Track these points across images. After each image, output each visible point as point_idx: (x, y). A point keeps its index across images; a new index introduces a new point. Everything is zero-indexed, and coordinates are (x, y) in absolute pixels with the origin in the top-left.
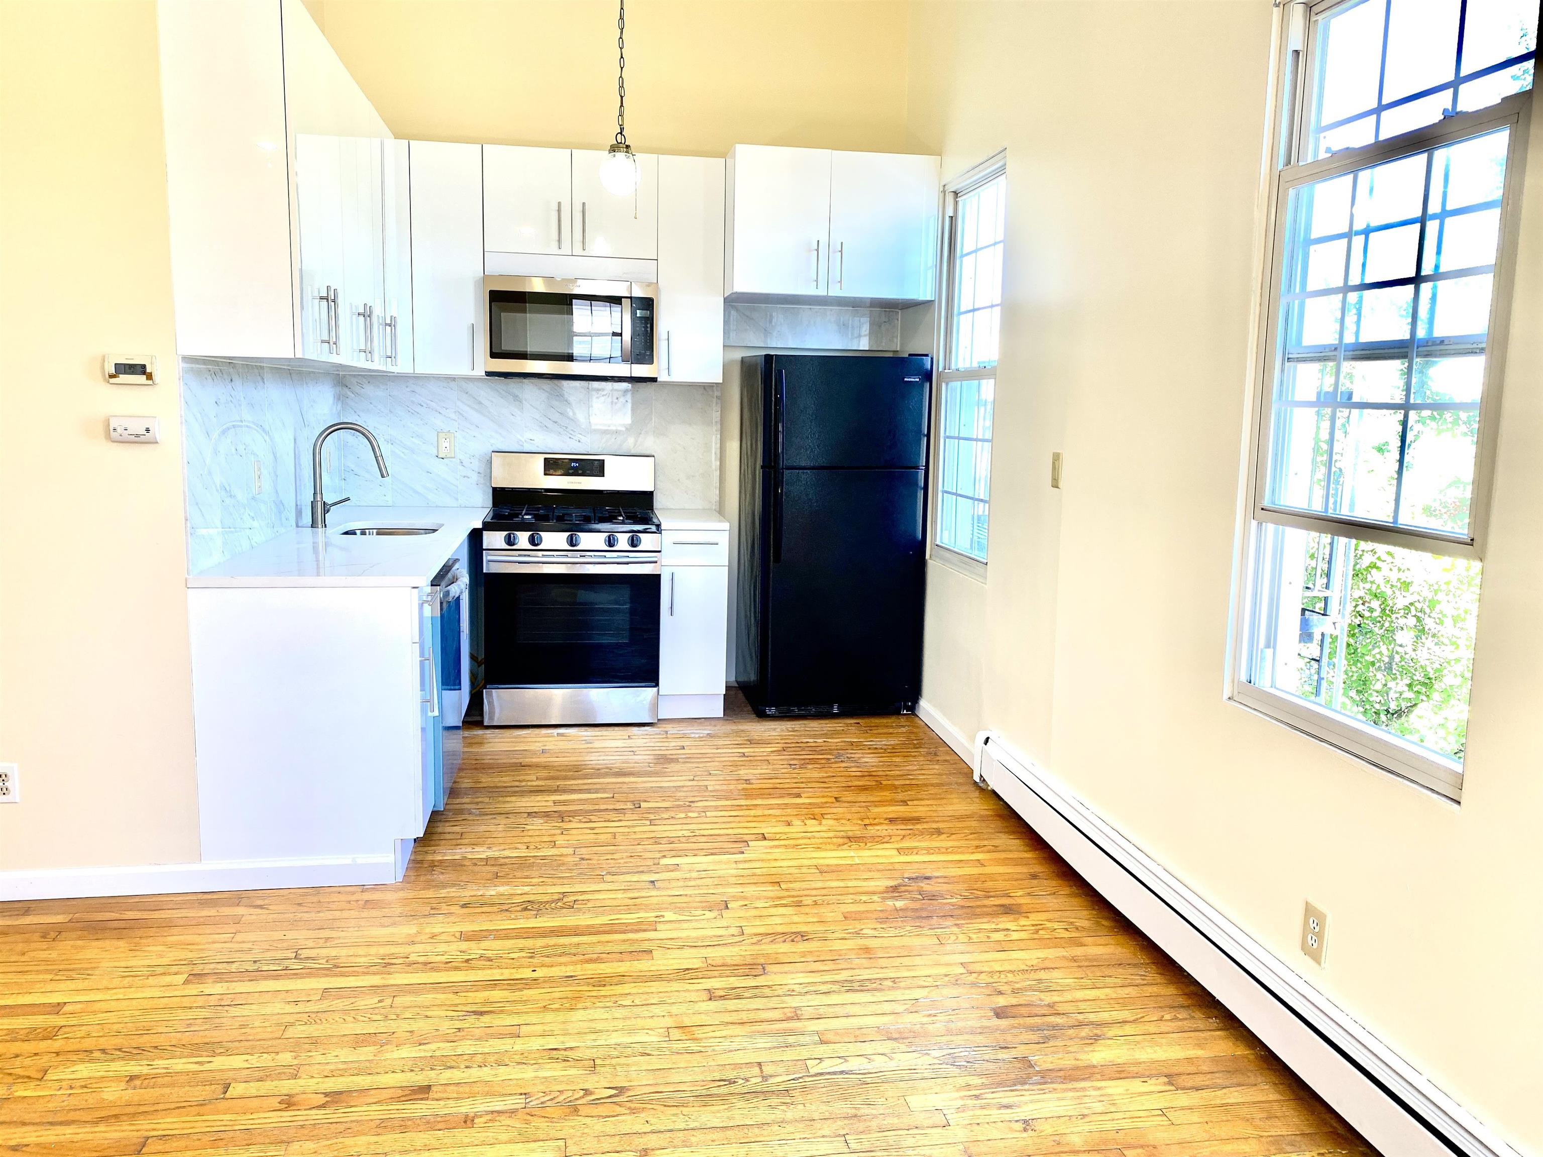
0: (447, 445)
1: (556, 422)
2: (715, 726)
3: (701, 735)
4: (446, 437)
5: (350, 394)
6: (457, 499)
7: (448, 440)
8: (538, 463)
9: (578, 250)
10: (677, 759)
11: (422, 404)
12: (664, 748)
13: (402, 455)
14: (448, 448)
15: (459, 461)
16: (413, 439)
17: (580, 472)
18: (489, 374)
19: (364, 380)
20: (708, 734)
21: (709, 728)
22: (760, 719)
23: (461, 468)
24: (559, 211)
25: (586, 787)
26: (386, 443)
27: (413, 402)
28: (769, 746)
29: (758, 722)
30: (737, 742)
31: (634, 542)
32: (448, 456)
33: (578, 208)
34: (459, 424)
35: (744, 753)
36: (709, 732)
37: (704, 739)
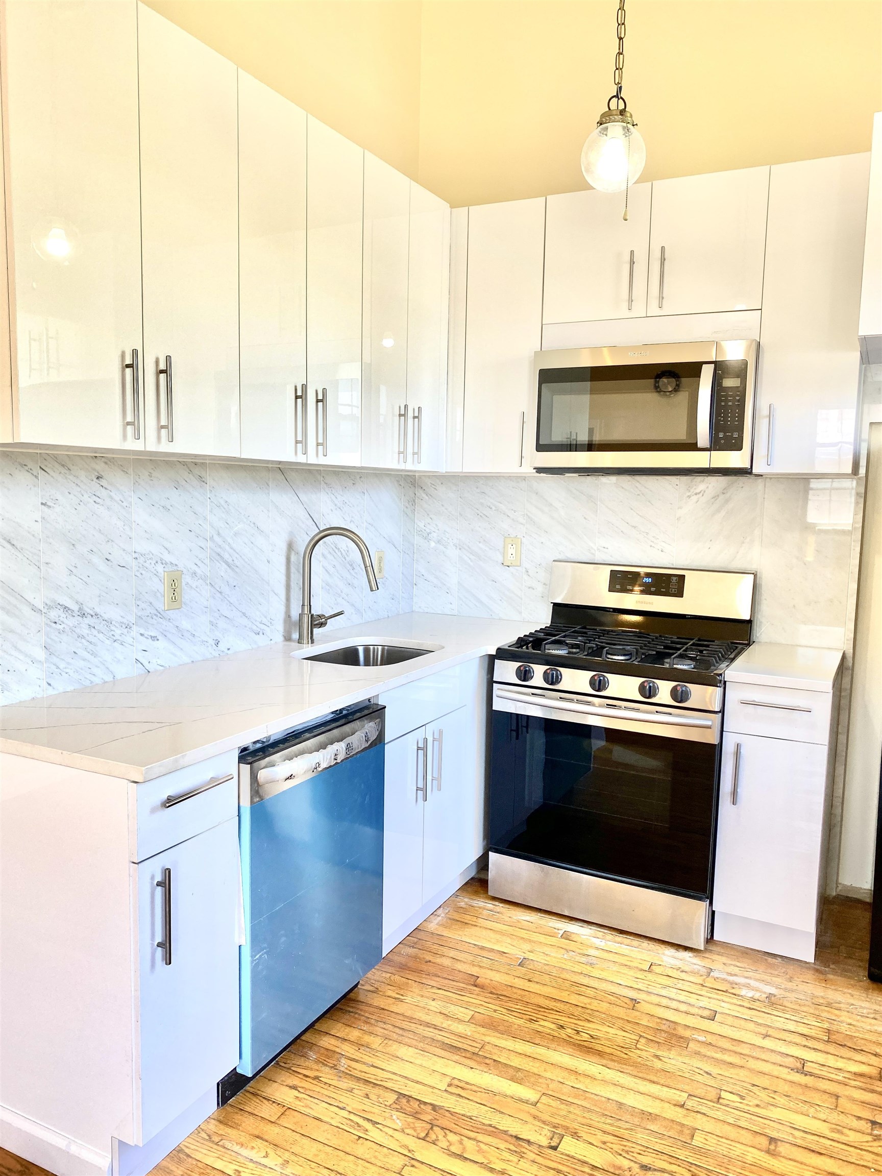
0: (513, 551)
1: (635, 527)
2: (790, 980)
3: (757, 995)
4: (512, 543)
5: (424, 496)
6: (520, 613)
7: (514, 546)
8: (604, 575)
9: (654, 310)
10: (687, 1040)
11: (491, 506)
12: (683, 1007)
13: (469, 561)
14: (514, 555)
15: (524, 570)
16: (481, 545)
17: (653, 589)
18: (540, 470)
19: (438, 481)
20: (769, 997)
21: (778, 980)
22: (871, 985)
23: (525, 577)
24: (632, 263)
25: (516, 1062)
26: (454, 548)
27: (482, 504)
28: (858, 1057)
29: (867, 989)
30: (805, 1031)
31: (679, 696)
32: (514, 564)
33: (657, 254)
34: (526, 528)
35: (804, 1062)
36: (773, 990)
37: (756, 1005)
